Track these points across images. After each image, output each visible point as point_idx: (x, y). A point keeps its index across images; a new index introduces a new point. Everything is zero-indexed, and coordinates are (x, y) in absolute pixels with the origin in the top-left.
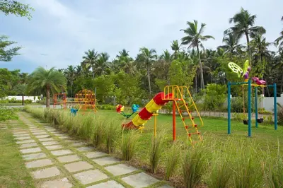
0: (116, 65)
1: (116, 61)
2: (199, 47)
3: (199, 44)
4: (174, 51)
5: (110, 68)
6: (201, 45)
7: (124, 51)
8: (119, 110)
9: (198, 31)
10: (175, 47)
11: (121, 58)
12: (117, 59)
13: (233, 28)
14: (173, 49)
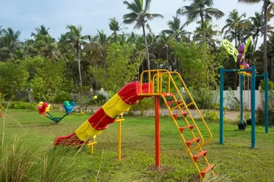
0: (31, 46)
1: (31, 42)
2: (145, 28)
3: (146, 24)
4: (113, 32)
5: (22, 51)
6: (148, 25)
7: (43, 28)
8: (42, 110)
9: (144, 8)
10: (114, 26)
11: (39, 38)
12: (34, 38)
13: (187, 7)
14: (112, 28)
